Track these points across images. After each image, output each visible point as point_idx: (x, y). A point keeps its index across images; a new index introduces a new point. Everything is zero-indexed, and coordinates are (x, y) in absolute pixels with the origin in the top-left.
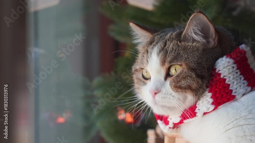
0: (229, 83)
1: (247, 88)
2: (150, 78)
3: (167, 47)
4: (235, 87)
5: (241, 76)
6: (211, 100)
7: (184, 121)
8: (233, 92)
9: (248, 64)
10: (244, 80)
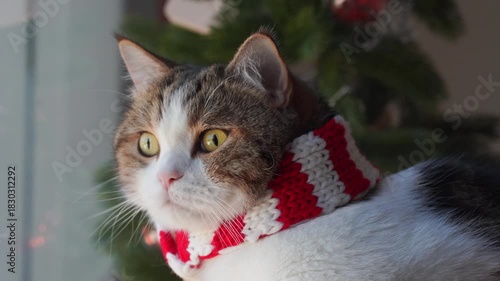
0: (312, 183)
1: (344, 195)
2: (158, 154)
3: (203, 91)
4: (322, 191)
5: (335, 173)
6: (277, 213)
7: (220, 252)
8: (320, 200)
9: (346, 152)
10: (340, 179)
